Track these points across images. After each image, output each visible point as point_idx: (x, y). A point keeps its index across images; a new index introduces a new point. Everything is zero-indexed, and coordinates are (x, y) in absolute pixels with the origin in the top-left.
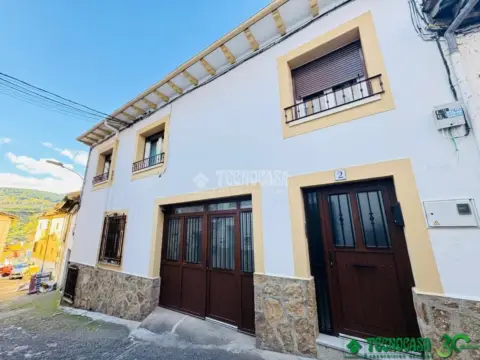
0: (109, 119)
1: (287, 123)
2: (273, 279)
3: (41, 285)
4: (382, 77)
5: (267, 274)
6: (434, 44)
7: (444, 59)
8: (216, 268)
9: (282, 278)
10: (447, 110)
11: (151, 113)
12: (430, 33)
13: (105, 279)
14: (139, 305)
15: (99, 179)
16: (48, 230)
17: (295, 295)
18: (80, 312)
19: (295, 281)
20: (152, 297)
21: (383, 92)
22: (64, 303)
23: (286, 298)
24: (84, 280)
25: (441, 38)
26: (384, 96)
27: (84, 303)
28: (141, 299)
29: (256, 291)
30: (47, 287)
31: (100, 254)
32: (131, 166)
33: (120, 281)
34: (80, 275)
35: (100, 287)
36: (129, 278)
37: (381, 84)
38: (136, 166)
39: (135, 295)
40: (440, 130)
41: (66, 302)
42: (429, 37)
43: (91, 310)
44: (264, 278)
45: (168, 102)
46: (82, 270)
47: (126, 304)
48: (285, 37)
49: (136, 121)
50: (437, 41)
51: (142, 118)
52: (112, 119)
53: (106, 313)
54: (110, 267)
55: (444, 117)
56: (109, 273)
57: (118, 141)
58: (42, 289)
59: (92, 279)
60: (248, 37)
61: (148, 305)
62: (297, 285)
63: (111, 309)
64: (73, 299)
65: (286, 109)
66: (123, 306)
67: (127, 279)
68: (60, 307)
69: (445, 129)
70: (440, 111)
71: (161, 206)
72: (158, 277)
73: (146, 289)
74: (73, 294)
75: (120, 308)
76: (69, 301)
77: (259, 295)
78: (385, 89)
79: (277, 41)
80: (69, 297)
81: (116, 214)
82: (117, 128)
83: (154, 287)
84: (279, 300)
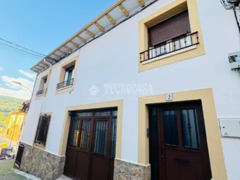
0: (46, 58)
1: (141, 62)
2: (125, 163)
3: (7, 155)
4: (198, 34)
5: (122, 160)
6: (232, 11)
7: (237, 21)
8: (96, 154)
9: (130, 164)
10: (236, 56)
11: (69, 54)
12: (229, 4)
13: (36, 154)
14: (52, 173)
15: (40, 93)
16: (15, 122)
17: (137, 176)
18: (22, 173)
19: (137, 166)
20: (59, 168)
21: (198, 43)
22: (15, 167)
23: (132, 177)
24: (26, 153)
25: (237, 8)
26: (199, 45)
27: (25, 168)
28: (53, 169)
29: (115, 170)
30: (9, 156)
31: (36, 138)
32: (56, 86)
33: (44, 156)
34: (24, 150)
35: (33, 159)
36: (49, 155)
37: (197, 38)
38: (59, 86)
39: (50, 166)
40: (232, 69)
41: (16, 166)
42: (229, 7)
43: (27, 172)
44: (120, 162)
45: (79, 47)
46: (26, 148)
47: (45, 171)
48: (144, 8)
49: (61, 59)
50: (234, 9)
51: (64, 57)
52: (48, 58)
53: (35, 175)
54: (39, 147)
55: (234, 61)
56: (39, 151)
57: (51, 71)
58: (6, 157)
59: (30, 153)
60: (122, 9)
61: (57, 173)
62: (138, 168)
63: (38, 173)
64: (19, 165)
65: (141, 53)
66: (44, 172)
67: (47, 156)
68: (13, 169)
69: (235, 69)
70: (232, 57)
71: (69, 111)
72: (64, 156)
73: (57, 163)
74: (20, 162)
75: (42, 173)
76: (17, 166)
77: (116, 173)
78: (199, 42)
79: (139, 10)
80: (17, 163)
81: (46, 115)
82: (51, 63)
83: (61, 162)
84: (127, 178)
